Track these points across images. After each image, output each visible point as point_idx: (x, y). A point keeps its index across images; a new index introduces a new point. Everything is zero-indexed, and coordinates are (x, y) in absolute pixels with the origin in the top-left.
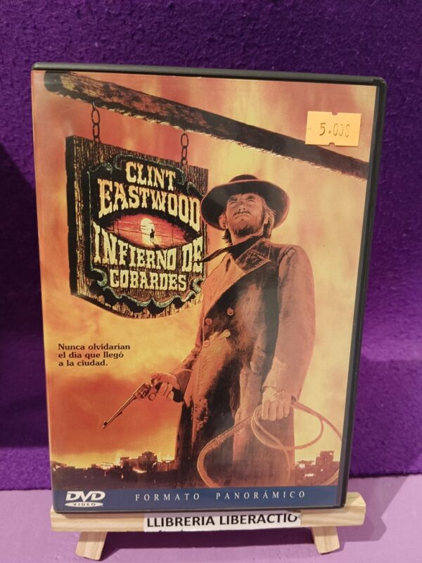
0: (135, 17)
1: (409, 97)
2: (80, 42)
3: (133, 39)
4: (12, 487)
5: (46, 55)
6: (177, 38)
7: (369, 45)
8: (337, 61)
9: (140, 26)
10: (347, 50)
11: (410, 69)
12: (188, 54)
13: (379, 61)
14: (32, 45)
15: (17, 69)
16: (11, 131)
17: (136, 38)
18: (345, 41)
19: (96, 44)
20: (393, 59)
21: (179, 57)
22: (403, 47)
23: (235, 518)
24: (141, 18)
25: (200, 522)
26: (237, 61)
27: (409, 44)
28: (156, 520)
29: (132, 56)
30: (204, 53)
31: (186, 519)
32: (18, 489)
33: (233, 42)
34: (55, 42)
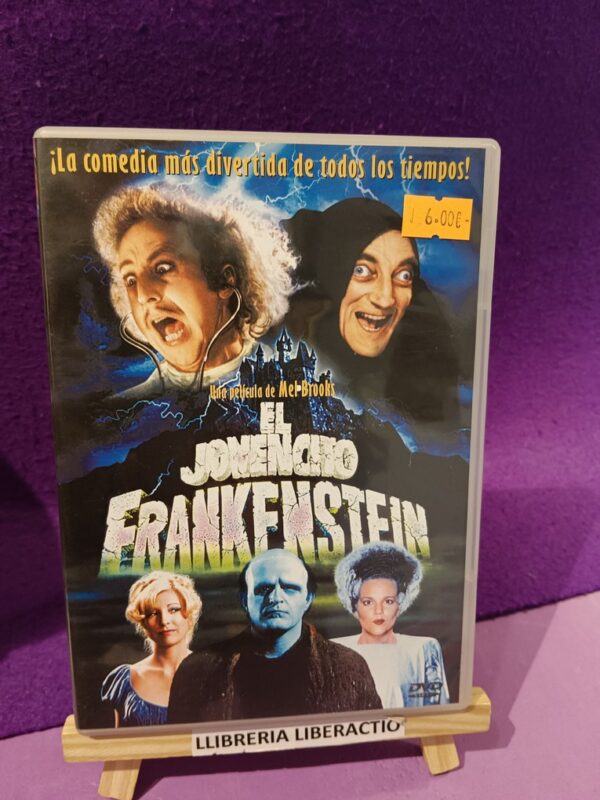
0: (93, 45)
2: (14, 81)
3: (92, 75)
6: (153, 71)
9: (101, 56)
17: (96, 73)
19: (38, 84)
21: (158, 98)
23: (315, 730)
24: (101, 45)
25: (269, 738)
26: (237, 101)
29: (91, 98)
30: (192, 91)
31: (248, 735)
33: (230, 76)
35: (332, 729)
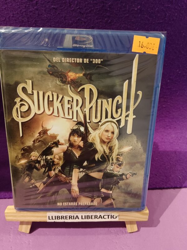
1: (169, 13)
23: (88, 216)
25: (73, 218)
28: (52, 217)
31: (66, 216)
35: (94, 216)
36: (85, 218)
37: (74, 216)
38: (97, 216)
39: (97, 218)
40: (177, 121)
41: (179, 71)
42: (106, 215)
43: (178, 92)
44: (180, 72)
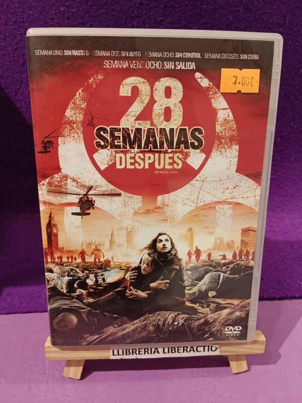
2: (51, 7)
3: (87, 4)
4: (16, 312)
5: (28, 17)
7: (250, 5)
8: (227, 17)
10: (235, 9)
11: (279, 22)
12: (125, 13)
13: (257, 16)
14: (18, 10)
15: (8, 27)
16: (5, 71)
17: (89, 3)
18: (232, 3)
19: (62, 9)
20: (267, 15)
21: (119, 16)
22: (273, 6)
23: (173, 349)
25: (149, 352)
26: (159, 18)
27: (278, 3)
28: (118, 351)
29: (87, 16)
30: (136, 12)
31: (139, 349)
32: (20, 313)
33: (155, 5)
34: (33, 7)
35: (182, 349)
36: (169, 352)
37: (151, 349)
38: (187, 348)
39: (187, 352)
40: (292, 200)
41: (294, 125)
42: (200, 347)
43: (293, 156)
44: (295, 127)
